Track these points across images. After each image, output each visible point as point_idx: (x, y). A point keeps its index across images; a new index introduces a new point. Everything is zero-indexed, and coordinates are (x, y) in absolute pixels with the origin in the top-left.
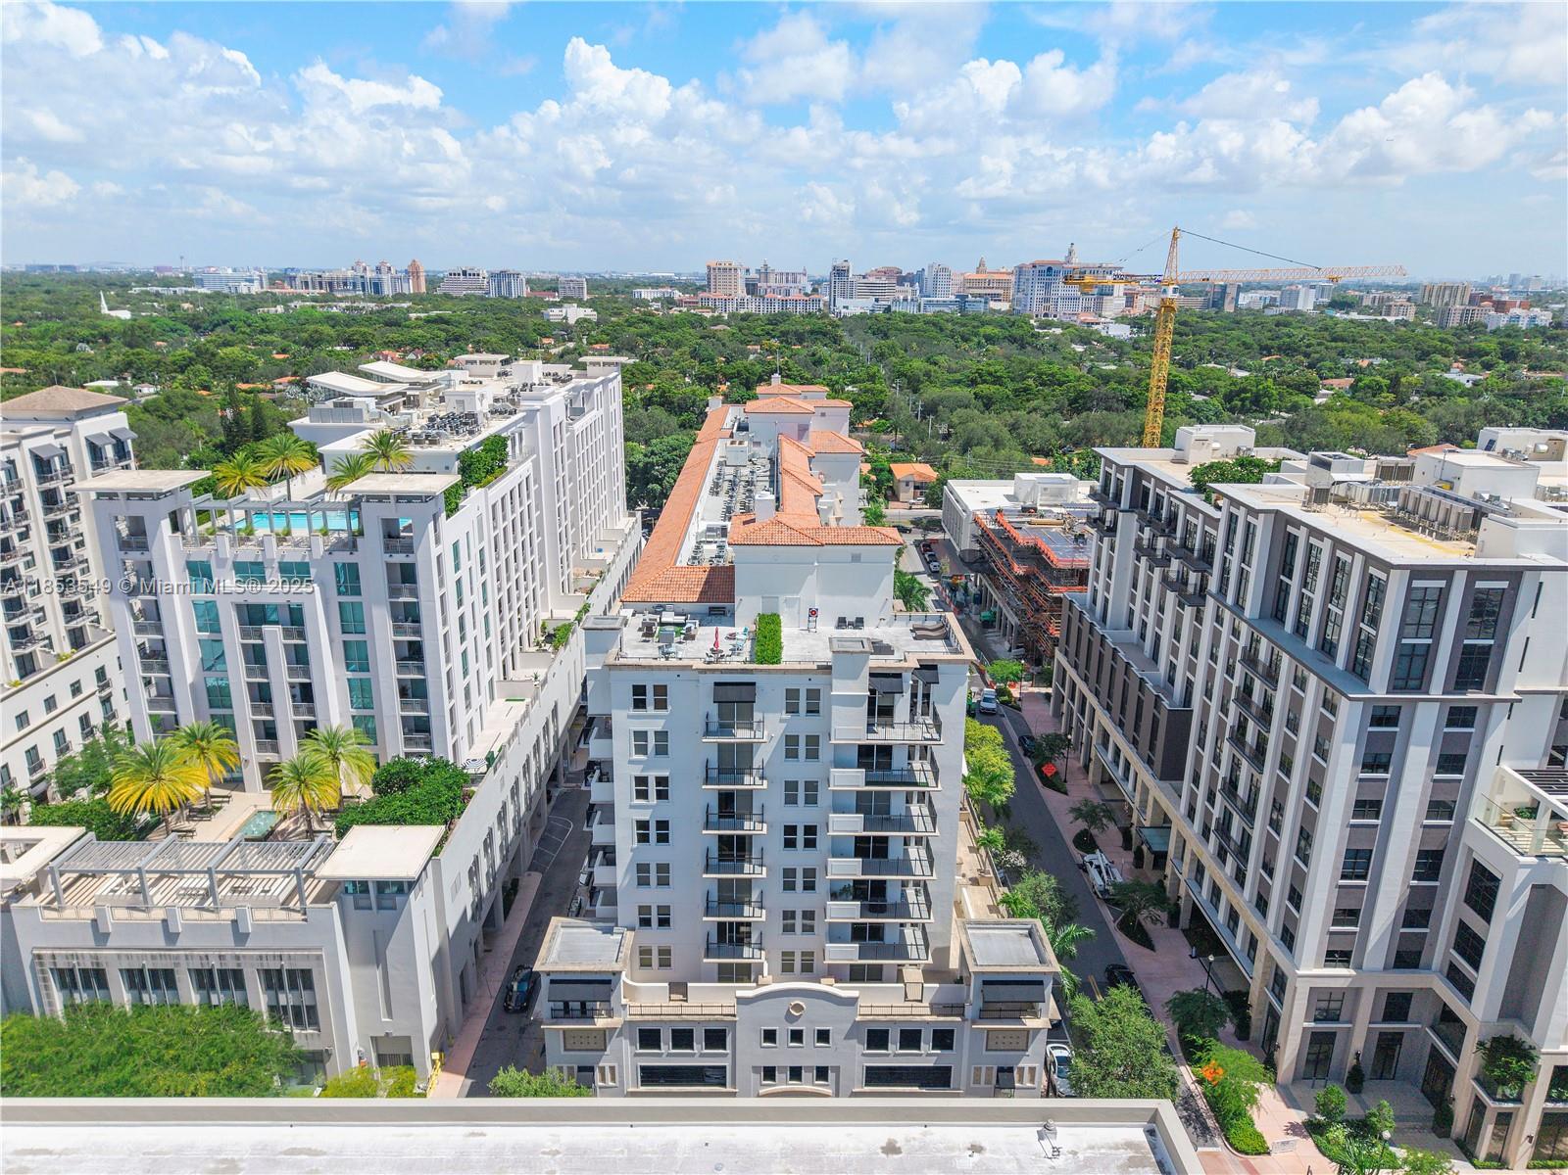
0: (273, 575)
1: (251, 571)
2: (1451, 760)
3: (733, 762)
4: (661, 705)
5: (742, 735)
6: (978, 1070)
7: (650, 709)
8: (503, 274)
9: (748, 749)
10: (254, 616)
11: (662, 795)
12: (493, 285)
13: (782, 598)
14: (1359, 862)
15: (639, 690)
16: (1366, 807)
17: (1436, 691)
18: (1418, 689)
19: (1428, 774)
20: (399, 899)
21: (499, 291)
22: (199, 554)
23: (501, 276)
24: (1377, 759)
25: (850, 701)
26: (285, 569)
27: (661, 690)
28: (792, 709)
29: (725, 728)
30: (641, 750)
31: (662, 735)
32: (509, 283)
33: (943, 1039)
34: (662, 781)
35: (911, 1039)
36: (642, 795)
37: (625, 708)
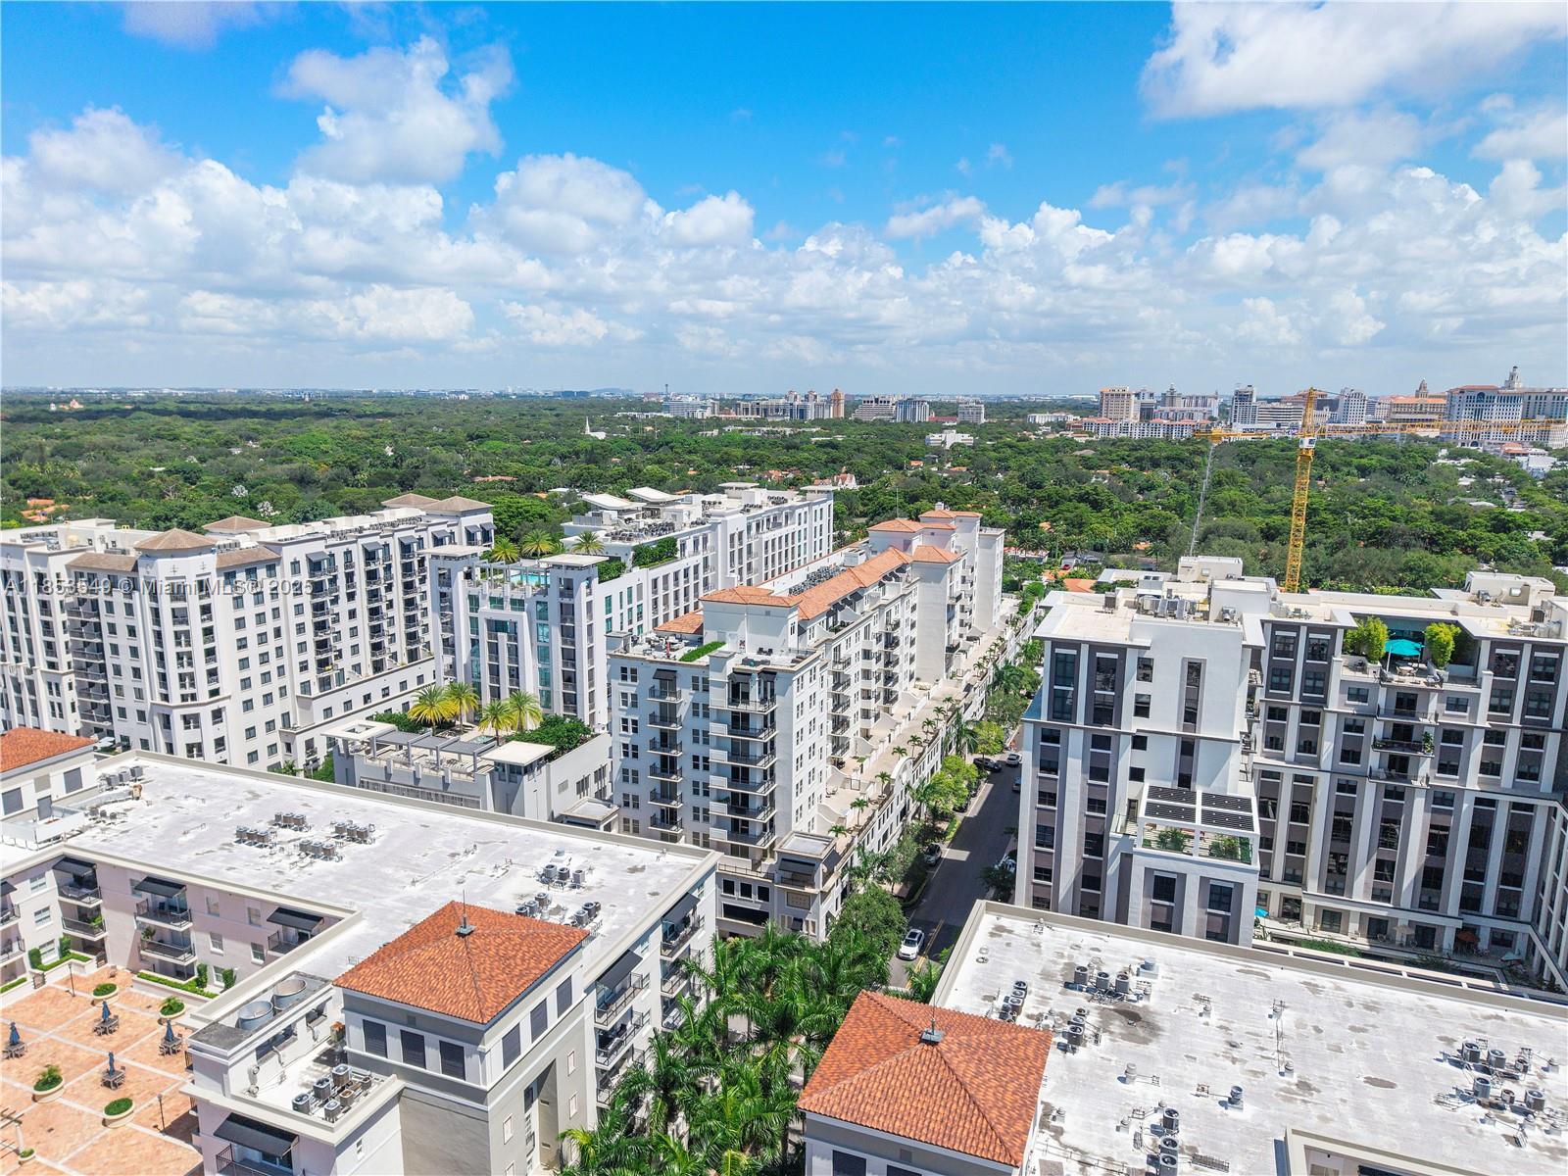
0: (507, 605)
1: (497, 602)
2: (1099, 771)
3: (667, 714)
4: (634, 679)
5: (669, 699)
6: (783, 917)
7: (629, 681)
8: (910, 401)
9: (674, 707)
10: (497, 626)
11: (635, 730)
12: (900, 411)
13: (728, 633)
14: (1046, 835)
15: (624, 670)
16: (1047, 797)
17: (1080, 722)
18: (1069, 720)
19: (1084, 779)
20: (519, 777)
21: (905, 416)
22: (475, 591)
23: (908, 403)
24: (1050, 764)
25: (720, 685)
26: (513, 602)
27: (634, 671)
28: (696, 688)
29: (663, 695)
30: (625, 703)
31: (634, 696)
32: (915, 409)
33: (764, 893)
34: (635, 722)
35: (746, 890)
36: (625, 729)
37: (617, 679)
